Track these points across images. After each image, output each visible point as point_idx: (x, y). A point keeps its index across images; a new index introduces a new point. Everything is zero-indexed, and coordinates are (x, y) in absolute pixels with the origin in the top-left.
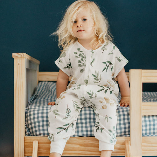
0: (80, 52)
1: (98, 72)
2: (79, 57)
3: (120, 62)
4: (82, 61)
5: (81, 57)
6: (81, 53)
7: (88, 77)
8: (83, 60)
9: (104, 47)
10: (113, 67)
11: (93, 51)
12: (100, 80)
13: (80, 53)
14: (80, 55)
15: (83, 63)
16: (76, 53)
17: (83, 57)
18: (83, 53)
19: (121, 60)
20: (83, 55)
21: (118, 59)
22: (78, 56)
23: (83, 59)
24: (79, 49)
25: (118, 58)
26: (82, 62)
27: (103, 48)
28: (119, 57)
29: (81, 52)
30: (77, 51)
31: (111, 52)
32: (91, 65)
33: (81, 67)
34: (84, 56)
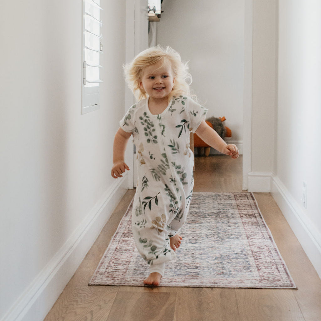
1: (174, 140)
3: (197, 116)
4: (148, 129)
6: (147, 119)
7: (164, 149)
9: (171, 107)
10: (189, 124)
13: (145, 118)
16: (141, 118)
17: (149, 124)
19: (196, 113)
20: (149, 121)
21: (193, 114)
22: (144, 122)
23: (150, 126)
25: (192, 112)
28: (194, 111)
29: (147, 117)
31: (183, 110)
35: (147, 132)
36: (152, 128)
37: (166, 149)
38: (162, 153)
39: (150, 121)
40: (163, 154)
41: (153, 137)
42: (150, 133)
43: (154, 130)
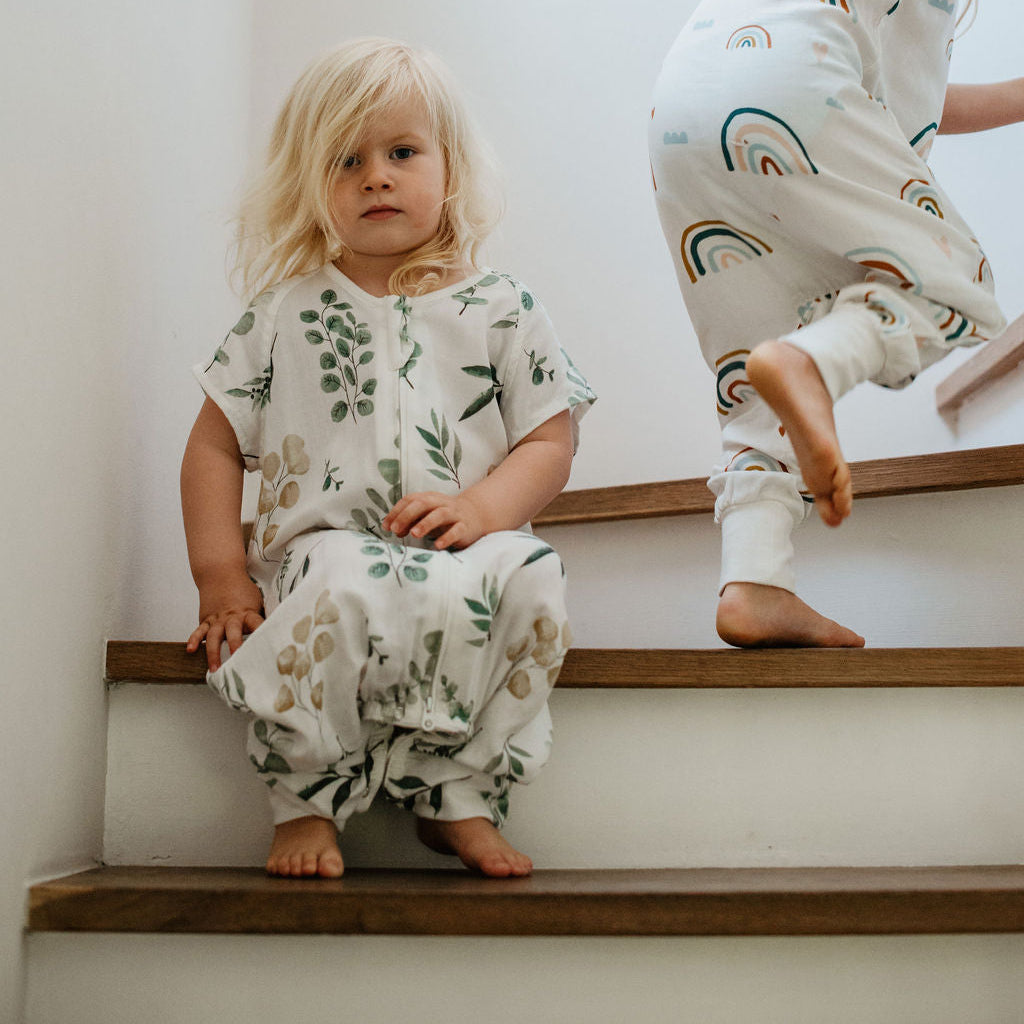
0: (336, 306)
2: (325, 336)
5: (335, 336)
6: (342, 314)
8: (345, 352)
11: (409, 301)
12: (457, 465)
13: (331, 312)
14: (332, 323)
15: (348, 369)
17: (348, 333)
18: (349, 316)
20: (347, 323)
23: (350, 343)
24: (329, 297)
26: (343, 361)
27: (468, 295)
29: (342, 306)
30: (318, 306)
32: (403, 379)
33: (335, 389)
34: (352, 327)
35: (335, 371)
36: (358, 351)
37: (403, 443)
38: (380, 458)
39: (354, 323)
40: (382, 463)
41: (360, 388)
42: (348, 370)
43: (366, 358)
